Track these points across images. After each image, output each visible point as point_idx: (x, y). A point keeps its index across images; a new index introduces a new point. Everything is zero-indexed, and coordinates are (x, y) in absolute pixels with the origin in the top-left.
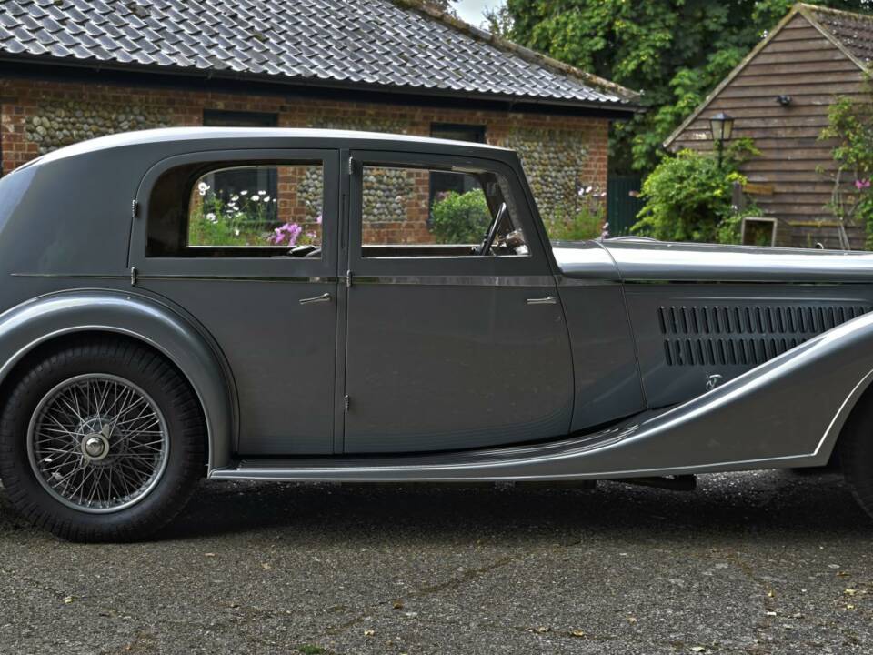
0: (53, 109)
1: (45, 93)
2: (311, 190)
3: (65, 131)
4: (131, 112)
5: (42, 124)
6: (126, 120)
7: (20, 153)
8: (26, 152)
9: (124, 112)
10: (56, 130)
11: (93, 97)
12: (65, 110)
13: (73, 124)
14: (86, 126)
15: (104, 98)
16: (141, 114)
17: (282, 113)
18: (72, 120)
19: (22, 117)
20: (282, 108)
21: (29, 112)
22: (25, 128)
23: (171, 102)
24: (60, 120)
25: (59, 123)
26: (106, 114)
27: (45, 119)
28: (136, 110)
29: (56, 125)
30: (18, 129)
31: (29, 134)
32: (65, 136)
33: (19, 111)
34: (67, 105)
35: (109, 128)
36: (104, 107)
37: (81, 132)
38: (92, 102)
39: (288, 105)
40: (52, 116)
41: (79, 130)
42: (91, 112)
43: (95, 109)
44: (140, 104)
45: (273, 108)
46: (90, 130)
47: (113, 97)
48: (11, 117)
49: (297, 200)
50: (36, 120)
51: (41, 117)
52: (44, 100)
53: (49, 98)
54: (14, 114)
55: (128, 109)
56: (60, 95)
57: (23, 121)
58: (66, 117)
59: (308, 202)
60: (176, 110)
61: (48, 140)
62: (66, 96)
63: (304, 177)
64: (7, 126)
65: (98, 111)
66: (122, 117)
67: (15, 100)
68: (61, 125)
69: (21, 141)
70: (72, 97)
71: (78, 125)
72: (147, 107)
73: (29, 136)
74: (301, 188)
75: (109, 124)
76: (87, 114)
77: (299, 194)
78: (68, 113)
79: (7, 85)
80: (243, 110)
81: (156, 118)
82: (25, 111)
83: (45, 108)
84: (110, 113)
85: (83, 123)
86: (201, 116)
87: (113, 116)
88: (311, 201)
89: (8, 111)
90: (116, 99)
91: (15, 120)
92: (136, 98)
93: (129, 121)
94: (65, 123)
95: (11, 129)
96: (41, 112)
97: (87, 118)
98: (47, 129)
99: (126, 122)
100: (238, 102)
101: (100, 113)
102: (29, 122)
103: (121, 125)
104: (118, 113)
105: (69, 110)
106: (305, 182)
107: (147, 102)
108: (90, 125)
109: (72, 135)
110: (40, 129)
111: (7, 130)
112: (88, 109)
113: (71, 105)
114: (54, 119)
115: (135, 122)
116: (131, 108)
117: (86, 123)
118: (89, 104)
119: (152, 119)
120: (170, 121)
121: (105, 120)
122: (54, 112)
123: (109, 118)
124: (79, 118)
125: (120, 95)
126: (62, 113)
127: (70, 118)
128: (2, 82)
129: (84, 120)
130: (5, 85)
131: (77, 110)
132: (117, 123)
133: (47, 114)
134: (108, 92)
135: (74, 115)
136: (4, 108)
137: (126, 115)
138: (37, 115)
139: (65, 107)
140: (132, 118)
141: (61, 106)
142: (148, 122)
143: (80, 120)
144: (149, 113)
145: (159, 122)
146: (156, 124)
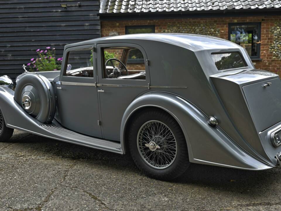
0: (172, 27)
1: (169, 22)
2: (276, 48)
4: (200, 26)
6: (198, 28)
9: (197, 26)
11: (186, 22)
15: (190, 22)
16: (204, 26)
17: (263, 21)
18: (179, 30)
19: (162, 30)
20: (263, 20)
21: (164, 28)
23: (215, 22)
24: (174, 30)
26: (190, 27)
27: (170, 31)
28: (202, 25)
34: (177, 25)
35: (192, 31)
36: (190, 25)
38: (186, 24)
39: (266, 19)
40: (172, 29)
42: (185, 27)
43: (186, 26)
44: (203, 23)
45: (258, 20)
47: (194, 22)
48: (158, 31)
49: (269, 51)
51: (168, 30)
52: (169, 25)
53: (171, 24)
54: (159, 30)
55: (199, 25)
59: (274, 52)
60: (218, 24)
62: (177, 23)
63: (273, 43)
65: (188, 27)
66: (196, 28)
67: (159, 26)
70: (179, 23)
71: (181, 31)
72: (206, 24)
74: (271, 47)
75: (191, 30)
76: (184, 28)
77: (270, 50)
78: (177, 28)
79: (157, 21)
80: (245, 22)
82: (163, 28)
84: (192, 27)
85: (183, 31)
86: (228, 25)
87: (193, 28)
88: (276, 52)
89: (157, 29)
92: (202, 21)
93: (199, 29)
96: (168, 28)
97: (184, 29)
100: (243, 19)
101: (189, 27)
103: (196, 30)
104: (195, 27)
105: (177, 27)
106: (273, 45)
108: (185, 31)
112: (184, 26)
113: (178, 25)
114: (173, 30)
115: (201, 29)
116: (200, 25)
117: (184, 30)
118: (184, 25)
119: (208, 28)
120: (215, 28)
121: (190, 29)
122: (172, 28)
123: (192, 28)
124: (181, 29)
125: (196, 21)
126: (175, 28)
127: (178, 29)
128: (155, 20)
129: (183, 29)
130: (156, 21)
131: (180, 27)
132: (195, 30)
133: (170, 29)
134: (192, 20)
135: (179, 29)
136: (156, 28)
137: (198, 27)
138: (166, 29)
139: (176, 26)
140: (200, 28)
141: (175, 26)
142: (207, 29)
143: (181, 30)
144: (207, 26)
145: (211, 28)
146: (210, 29)
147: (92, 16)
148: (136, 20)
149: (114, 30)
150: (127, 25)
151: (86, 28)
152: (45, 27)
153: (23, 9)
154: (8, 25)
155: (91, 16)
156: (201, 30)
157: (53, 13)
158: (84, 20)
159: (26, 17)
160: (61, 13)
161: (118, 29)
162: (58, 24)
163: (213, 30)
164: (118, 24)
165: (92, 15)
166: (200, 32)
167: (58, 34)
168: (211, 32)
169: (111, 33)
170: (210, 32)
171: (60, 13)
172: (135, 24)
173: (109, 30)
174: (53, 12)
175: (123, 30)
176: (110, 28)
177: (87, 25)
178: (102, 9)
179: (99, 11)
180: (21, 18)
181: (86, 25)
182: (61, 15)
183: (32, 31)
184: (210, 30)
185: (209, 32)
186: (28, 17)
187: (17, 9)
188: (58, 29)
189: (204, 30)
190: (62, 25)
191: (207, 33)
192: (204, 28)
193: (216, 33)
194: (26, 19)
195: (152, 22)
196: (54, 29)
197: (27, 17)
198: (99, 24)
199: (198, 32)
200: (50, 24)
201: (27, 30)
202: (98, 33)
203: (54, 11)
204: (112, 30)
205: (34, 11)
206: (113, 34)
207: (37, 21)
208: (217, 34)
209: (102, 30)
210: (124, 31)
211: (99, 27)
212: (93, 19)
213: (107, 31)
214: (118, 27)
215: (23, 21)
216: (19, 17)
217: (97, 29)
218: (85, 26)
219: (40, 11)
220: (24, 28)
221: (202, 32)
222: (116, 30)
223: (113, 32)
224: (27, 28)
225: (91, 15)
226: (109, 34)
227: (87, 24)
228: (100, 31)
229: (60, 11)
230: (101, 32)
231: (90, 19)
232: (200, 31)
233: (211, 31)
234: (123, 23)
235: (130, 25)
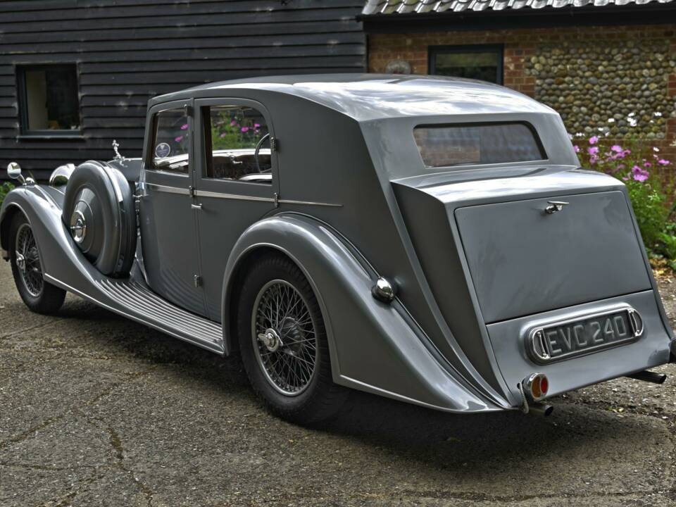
0: (548, 49)
1: (541, 37)
3: (560, 66)
4: (625, 46)
5: (539, 62)
6: (618, 53)
7: (519, 85)
8: (524, 84)
9: (618, 47)
10: (551, 66)
11: (587, 36)
12: (560, 49)
13: (568, 60)
14: (579, 61)
15: (598, 36)
16: (635, 46)
18: (566, 57)
19: (523, 58)
21: (527, 53)
22: (523, 67)
23: (669, 34)
24: (554, 57)
25: (554, 60)
26: (599, 50)
27: (542, 59)
28: (630, 44)
29: (551, 62)
30: (517, 66)
31: (527, 70)
32: (560, 70)
33: (519, 53)
34: (562, 44)
35: (603, 60)
36: (598, 44)
37: (575, 66)
38: (587, 41)
40: (548, 55)
41: (573, 64)
42: (585, 49)
43: (588, 46)
44: (634, 38)
46: (584, 64)
47: (608, 35)
48: (512, 58)
50: (533, 59)
51: (538, 56)
52: (541, 43)
53: (546, 41)
54: (515, 56)
55: (622, 44)
56: (557, 37)
57: (523, 60)
58: (561, 54)
60: (674, 41)
61: (543, 74)
62: (561, 38)
64: (509, 65)
65: (592, 48)
66: (615, 51)
67: (515, 45)
68: (557, 62)
69: (520, 75)
70: (567, 38)
71: (573, 60)
72: (642, 41)
73: (527, 72)
75: (601, 57)
76: (581, 51)
78: (563, 52)
79: (510, 34)
81: (651, 49)
82: (524, 52)
83: (541, 49)
84: (603, 48)
85: (577, 58)
87: (607, 51)
89: (510, 54)
90: (611, 36)
91: (516, 60)
92: (630, 33)
93: (623, 54)
94: (561, 60)
95: (512, 67)
96: (538, 53)
97: (581, 54)
98: (544, 65)
99: (620, 55)
101: (594, 49)
102: (529, 60)
103: (615, 58)
104: (612, 48)
105: (563, 48)
107: (642, 35)
108: (583, 59)
109: (566, 68)
110: (537, 66)
111: (508, 68)
112: (581, 47)
113: (566, 44)
114: (550, 57)
115: (629, 54)
116: (625, 42)
117: (580, 58)
118: (583, 42)
119: (647, 51)
120: (667, 51)
121: (598, 54)
122: (550, 52)
123: (603, 53)
124: (572, 55)
125: (615, 32)
126: (557, 51)
127: (564, 55)
128: (504, 32)
129: (577, 56)
130: (508, 34)
131: (572, 48)
132: (610, 56)
133: (544, 53)
134: (603, 31)
135: (568, 53)
136: (506, 51)
137: (620, 49)
138: (535, 55)
139: (560, 46)
140: (625, 50)
141: (556, 46)
142: (643, 54)
143: (574, 56)
144: (645, 45)
145: (655, 53)
146: (652, 54)
147: (347, 22)
148: (455, 32)
149: (399, 57)
150: (433, 44)
151: (331, 52)
152: (236, 50)
153: (188, 6)
154: (153, 45)
155: (344, 22)
156: (628, 58)
157: (254, 15)
158: (326, 31)
159: (192, 24)
160: (274, 14)
161: (409, 54)
162: (264, 42)
163: (660, 57)
164: (409, 42)
165: (346, 20)
166: (623, 62)
167: (264, 67)
168: (656, 63)
169: (391, 65)
170: (651, 61)
171: (270, 14)
172: (452, 43)
173: (387, 57)
174: (254, 12)
175: (422, 56)
176: (389, 52)
177: (335, 45)
178: (372, 5)
179: (362, 8)
180: (182, 27)
181: (330, 45)
182: (274, 21)
183: (206, 58)
184: (651, 58)
185: (649, 63)
186: (198, 26)
187: (175, 6)
188: (266, 53)
189: (635, 57)
190: (275, 44)
191: (642, 64)
192: (635, 51)
193: (669, 66)
194: (193, 29)
195: (496, 35)
196: (256, 53)
197: (195, 24)
198: (364, 41)
199: (619, 62)
200: (248, 42)
201: (194, 57)
202: (359, 64)
203: (258, 9)
204: (395, 57)
205: (211, 11)
206: (395, 66)
207: (218, 34)
208: (673, 67)
209: (370, 55)
210: (426, 58)
211: (362, 50)
212: (348, 29)
213: (383, 60)
214: (411, 48)
215: (185, 36)
216: (179, 25)
217: (357, 53)
218: (328, 47)
219: (225, 11)
220: (188, 51)
221: (630, 61)
222: (405, 57)
223: (398, 63)
224: (196, 51)
225: (344, 18)
226: (387, 65)
227: (333, 42)
228: (364, 59)
229: (271, 10)
230: (368, 61)
231: (341, 30)
232: (623, 59)
233: (656, 59)
234: (424, 38)
235: (440, 44)
